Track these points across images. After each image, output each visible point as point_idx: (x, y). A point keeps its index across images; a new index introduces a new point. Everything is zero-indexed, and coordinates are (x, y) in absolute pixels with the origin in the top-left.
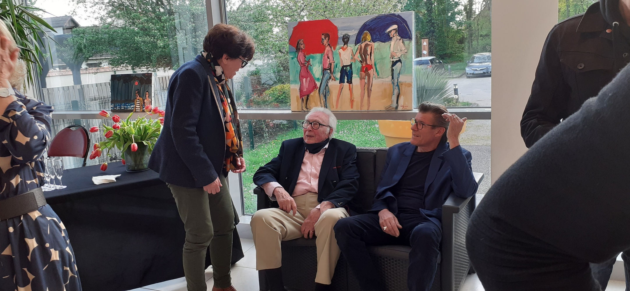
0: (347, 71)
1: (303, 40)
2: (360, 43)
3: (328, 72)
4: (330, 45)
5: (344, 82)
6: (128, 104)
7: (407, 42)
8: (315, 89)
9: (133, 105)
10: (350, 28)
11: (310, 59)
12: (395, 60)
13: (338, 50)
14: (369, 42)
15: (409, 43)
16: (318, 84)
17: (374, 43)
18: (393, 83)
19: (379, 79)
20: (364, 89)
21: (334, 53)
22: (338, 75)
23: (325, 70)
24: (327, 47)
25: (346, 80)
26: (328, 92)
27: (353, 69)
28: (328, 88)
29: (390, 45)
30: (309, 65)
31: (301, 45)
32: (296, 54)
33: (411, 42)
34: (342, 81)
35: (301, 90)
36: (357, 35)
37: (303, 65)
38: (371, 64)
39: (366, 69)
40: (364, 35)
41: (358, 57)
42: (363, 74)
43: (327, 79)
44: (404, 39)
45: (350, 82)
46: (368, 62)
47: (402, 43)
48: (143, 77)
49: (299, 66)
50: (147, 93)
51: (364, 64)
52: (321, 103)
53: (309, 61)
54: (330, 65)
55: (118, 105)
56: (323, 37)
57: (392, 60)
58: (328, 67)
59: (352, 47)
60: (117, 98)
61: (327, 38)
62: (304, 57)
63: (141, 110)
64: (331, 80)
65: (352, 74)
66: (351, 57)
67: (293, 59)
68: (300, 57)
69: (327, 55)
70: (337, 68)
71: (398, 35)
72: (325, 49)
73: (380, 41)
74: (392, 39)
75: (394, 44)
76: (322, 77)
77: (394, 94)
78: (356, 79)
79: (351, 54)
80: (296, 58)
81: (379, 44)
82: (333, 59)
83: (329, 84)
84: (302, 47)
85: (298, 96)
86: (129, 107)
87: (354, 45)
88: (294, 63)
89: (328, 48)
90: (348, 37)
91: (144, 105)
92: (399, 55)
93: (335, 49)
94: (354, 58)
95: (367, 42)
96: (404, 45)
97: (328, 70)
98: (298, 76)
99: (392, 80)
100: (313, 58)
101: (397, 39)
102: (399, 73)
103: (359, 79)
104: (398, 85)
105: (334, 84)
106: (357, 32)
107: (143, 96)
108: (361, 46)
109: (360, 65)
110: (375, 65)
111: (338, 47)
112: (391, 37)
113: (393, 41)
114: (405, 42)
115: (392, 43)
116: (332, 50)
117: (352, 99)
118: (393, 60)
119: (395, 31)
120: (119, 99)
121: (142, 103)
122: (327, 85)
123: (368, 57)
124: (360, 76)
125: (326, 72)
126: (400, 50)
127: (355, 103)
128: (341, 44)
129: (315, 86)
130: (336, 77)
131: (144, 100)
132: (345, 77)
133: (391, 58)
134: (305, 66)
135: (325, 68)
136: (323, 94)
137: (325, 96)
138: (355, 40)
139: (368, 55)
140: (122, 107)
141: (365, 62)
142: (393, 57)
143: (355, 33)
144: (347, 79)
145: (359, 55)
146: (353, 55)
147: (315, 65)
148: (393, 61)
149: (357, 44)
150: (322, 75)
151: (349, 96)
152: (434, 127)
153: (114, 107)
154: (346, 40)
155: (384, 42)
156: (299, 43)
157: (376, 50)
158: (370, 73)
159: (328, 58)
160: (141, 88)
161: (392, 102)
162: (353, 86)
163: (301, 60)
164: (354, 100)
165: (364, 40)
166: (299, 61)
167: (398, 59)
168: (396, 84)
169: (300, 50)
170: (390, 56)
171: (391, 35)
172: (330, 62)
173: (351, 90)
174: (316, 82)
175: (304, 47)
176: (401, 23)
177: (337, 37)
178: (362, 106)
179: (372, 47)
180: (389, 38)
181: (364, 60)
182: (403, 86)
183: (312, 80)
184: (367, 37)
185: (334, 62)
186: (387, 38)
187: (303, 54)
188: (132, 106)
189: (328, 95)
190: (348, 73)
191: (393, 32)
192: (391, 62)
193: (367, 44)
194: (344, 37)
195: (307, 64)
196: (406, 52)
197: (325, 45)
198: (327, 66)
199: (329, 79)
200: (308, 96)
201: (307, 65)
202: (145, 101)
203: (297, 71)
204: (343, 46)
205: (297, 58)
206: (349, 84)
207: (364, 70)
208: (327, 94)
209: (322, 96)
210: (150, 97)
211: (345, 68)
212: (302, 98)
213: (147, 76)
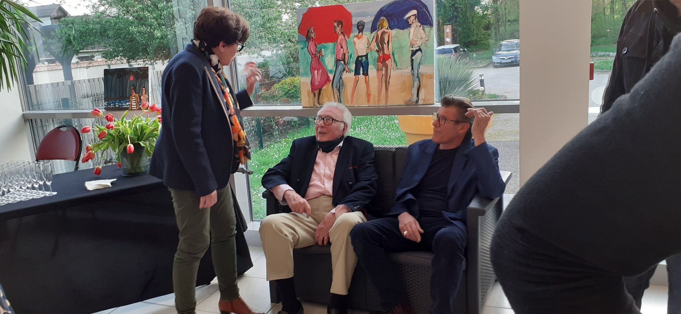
0: (363, 62)
1: (313, 28)
2: (377, 31)
3: (341, 64)
4: (343, 34)
5: (359, 74)
6: (123, 101)
7: (427, 29)
8: (328, 82)
9: (129, 102)
10: (365, 15)
11: (322, 49)
12: (414, 49)
13: (352, 39)
14: (387, 29)
15: (430, 30)
16: (331, 76)
17: (391, 30)
18: (413, 75)
19: (398, 70)
20: (382, 82)
21: (348, 42)
22: (353, 67)
23: (338, 61)
24: (340, 35)
25: (361, 72)
26: (342, 86)
27: (370, 60)
28: (342, 81)
29: (410, 32)
30: (321, 56)
31: (311, 34)
32: (306, 43)
33: (432, 29)
34: (357, 73)
35: (312, 83)
36: (373, 22)
37: (314, 56)
38: (388, 54)
39: (383, 59)
40: (380, 22)
41: (374, 46)
42: (380, 65)
43: (341, 71)
44: (424, 26)
45: (366, 74)
46: (386, 52)
47: (422, 30)
48: (138, 70)
49: (310, 57)
50: (144, 89)
51: (381, 53)
52: (334, 98)
53: (321, 51)
54: (344, 56)
55: (112, 102)
56: (336, 24)
57: (411, 49)
58: (342, 58)
59: (367, 35)
60: (111, 95)
61: (340, 26)
62: (315, 47)
63: (137, 108)
64: (345, 72)
65: (368, 65)
66: (367, 46)
67: (303, 50)
68: (310, 47)
69: (341, 44)
70: (352, 59)
71: (418, 21)
72: (338, 38)
73: (399, 28)
74: (412, 26)
75: (414, 31)
76: (335, 69)
77: (414, 87)
78: (372, 70)
79: (367, 42)
80: (306, 49)
81: (397, 31)
82: (347, 49)
83: (343, 77)
84: (313, 35)
85: (309, 90)
86: (124, 104)
87: (370, 33)
88: (305, 53)
89: (341, 37)
90: (363, 24)
91: (141, 102)
92: (419, 43)
93: (348, 37)
94: (370, 47)
95: (383, 29)
96: (425, 32)
97: (341, 61)
98: (309, 68)
99: (412, 71)
100: (325, 48)
101: (417, 26)
102: (420, 63)
103: (375, 70)
104: (418, 77)
105: (349, 77)
106: (373, 19)
107: (139, 93)
108: (377, 34)
109: (377, 55)
110: (393, 54)
111: (352, 35)
112: (410, 23)
113: (412, 27)
114: (425, 29)
115: (412, 30)
116: (345, 39)
117: (369, 93)
118: (413, 49)
119: (414, 17)
120: (113, 96)
121: (139, 100)
122: (341, 78)
123: (385, 46)
124: (377, 67)
125: (339, 63)
126: (420, 38)
127: (372, 98)
128: (355, 32)
129: (328, 79)
130: (351, 68)
131: (140, 97)
132: (360, 68)
133: (410, 46)
134: (316, 56)
135: (338, 58)
136: (337, 88)
137: (339, 90)
138: (371, 27)
139: (385, 44)
140: (117, 105)
141: (382, 52)
142: (412, 46)
143: (371, 20)
144: (363, 71)
145: (375, 44)
146: (369, 44)
147: (328, 56)
148: (412, 51)
149: (373, 32)
150: (335, 66)
151: (365, 90)
152: (457, 122)
153: (108, 105)
154: (361, 27)
155: (403, 29)
156: (310, 31)
157: (394, 38)
158: (387, 64)
159: (342, 47)
160: (137, 83)
161: (412, 95)
162: (369, 79)
163: (312, 50)
164: (371, 93)
165: (381, 28)
166: (309, 51)
167: (418, 48)
168: (416, 75)
169: (310, 40)
170: (409, 45)
171: (410, 22)
172: (344, 52)
173: (367, 82)
174: (329, 74)
175: (315, 36)
176: (421, 7)
177: (351, 25)
178: (379, 100)
179: (389, 35)
180: (408, 25)
181: (380, 49)
182: (424, 78)
183: (325, 73)
184: (384, 23)
185: (348, 52)
186: (406, 25)
187: (314, 44)
188: (127, 104)
189: (342, 89)
190: (364, 64)
191: (412, 18)
192: (411, 51)
193: (384, 31)
194: (359, 24)
195: (319, 54)
196: (427, 40)
197: (337, 33)
198: (340, 57)
199: (343, 71)
200: (320, 90)
201: (318, 56)
202: (142, 98)
203: (308, 62)
204: (358, 34)
205: (308, 48)
206: (365, 76)
207: (382, 60)
208: (341, 87)
209: (335, 89)
210: (147, 93)
211: (360, 59)
212: (314, 93)
213: (143, 70)
